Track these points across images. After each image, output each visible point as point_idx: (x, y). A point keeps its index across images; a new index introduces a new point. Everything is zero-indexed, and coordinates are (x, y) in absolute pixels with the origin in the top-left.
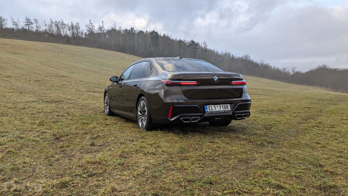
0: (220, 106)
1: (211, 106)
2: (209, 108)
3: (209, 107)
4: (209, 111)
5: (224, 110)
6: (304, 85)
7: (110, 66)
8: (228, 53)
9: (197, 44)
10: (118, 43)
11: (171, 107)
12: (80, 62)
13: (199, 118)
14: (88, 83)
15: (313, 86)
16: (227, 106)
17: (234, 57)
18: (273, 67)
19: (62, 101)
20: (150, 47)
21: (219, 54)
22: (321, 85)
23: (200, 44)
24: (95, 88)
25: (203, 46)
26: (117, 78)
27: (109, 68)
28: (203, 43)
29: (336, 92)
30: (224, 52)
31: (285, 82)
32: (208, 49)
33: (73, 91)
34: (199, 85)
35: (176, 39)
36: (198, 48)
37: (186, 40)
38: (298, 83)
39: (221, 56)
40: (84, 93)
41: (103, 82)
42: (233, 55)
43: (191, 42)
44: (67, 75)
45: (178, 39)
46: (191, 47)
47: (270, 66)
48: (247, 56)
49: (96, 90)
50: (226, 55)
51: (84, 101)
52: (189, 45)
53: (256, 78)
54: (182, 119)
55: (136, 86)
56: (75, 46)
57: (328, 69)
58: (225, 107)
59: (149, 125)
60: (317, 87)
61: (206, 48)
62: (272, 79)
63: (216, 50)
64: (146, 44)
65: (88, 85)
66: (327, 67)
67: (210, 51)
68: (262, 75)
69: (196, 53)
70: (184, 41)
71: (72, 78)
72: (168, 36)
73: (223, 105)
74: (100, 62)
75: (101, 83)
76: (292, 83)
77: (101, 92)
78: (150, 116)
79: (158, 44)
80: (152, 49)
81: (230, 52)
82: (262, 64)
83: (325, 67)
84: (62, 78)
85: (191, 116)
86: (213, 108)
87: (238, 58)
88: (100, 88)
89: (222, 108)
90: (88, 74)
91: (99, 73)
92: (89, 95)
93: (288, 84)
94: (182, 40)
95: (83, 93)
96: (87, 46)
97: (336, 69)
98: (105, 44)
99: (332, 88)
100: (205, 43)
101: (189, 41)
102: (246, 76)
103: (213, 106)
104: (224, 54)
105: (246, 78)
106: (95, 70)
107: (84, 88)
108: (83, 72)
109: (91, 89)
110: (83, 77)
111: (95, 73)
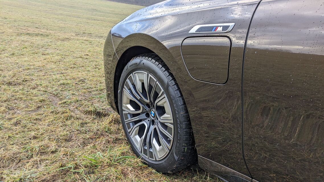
14: (15, 21)
24: (29, 29)
27: (38, 3)
40: (13, 38)
41: (37, 19)
49: (31, 30)
51: (15, 58)
65: (16, 24)
75: (33, 20)
77: (42, 35)
88: (37, 28)
91: (28, 9)
92: (23, 42)
95: (9, 38)
106: (21, 5)
107: (10, 28)
108: (6, 7)
109: (23, 29)
110: (8, 13)
111: (23, 8)
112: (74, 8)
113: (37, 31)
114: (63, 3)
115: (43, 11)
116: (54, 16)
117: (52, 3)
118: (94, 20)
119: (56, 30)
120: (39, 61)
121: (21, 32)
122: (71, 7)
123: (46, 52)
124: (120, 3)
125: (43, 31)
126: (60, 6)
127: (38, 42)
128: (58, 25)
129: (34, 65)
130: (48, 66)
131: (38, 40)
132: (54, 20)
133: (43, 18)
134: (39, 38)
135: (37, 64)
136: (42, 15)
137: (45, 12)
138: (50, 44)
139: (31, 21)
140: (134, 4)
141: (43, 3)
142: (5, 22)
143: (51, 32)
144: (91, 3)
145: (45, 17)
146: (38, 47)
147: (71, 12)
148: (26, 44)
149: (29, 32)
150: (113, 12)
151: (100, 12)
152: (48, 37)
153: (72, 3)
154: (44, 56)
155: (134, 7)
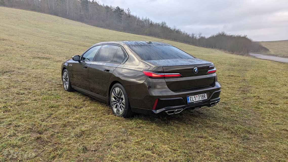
0: (199, 96)
1: (191, 97)
2: (190, 99)
3: (190, 97)
4: (190, 102)
5: (202, 99)
6: (208, 48)
7: (46, 28)
8: (148, 19)
9: (122, 11)
10: (50, 7)
11: (157, 101)
12: (17, 25)
13: (182, 110)
14: (29, 48)
15: (214, 48)
16: (204, 95)
17: (153, 23)
18: (183, 32)
19: (12, 71)
20: (80, 11)
21: (140, 20)
22: (221, 48)
23: (125, 11)
25: (127, 12)
26: (79, 56)
27: (45, 31)
28: (127, 10)
29: (232, 54)
30: (144, 18)
31: (193, 45)
32: (131, 15)
33: (18, 57)
34: (181, 77)
35: (104, 5)
36: (123, 14)
37: (112, 6)
38: (203, 46)
39: (141, 22)
40: (31, 60)
41: (44, 45)
42: (151, 21)
43: (116, 8)
44: (7, 38)
45: (105, 5)
46: (117, 13)
47: (180, 31)
48: (164, 23)
49: (40, 55)
50: (146, 21)
52: (115, 11)
53: (171, 41)
54: (167, 112)
55: (108, 71)
56: (9, 8)
57: (225, 35)
58: (203, 97)
59: (127, 113)
60: (218, 49)
61: (130, 14)
62: (183, 43)
63: (137, 17)
64: (77, 8)
65: (30, 50)
66: (225, 34)
67: (133, 16)
68: (175, 39)
69: (121, 18)
70: (111, 7)
71: (13, 41)
72: (96, 2)
73: (201, 95)
74: (36, 24)
75: (41, 46)
76: (199, 46)
77: (46, 58)
78: (129, 105)
79: (88, 9)
80: (82, 13)
81: (150, 19)
82: (174, 29)
83: (224, 34)
84: (3, 41)
85: (175, 109)
86: (194, 99)
87: (156, 24)
89: (200, 97)
90: (27, 37)
91: (37, 36)
93: (196, 47)
94: (109, 6)
96: (21, 9)
97: (232, 35)
98: (39, 7)
99: (229, 51)
100: (128, 10)
101: (115, 8)
102: (163, 40)
103: (193, 97)
104: (144, 20)
105: (163, 41)
106: (32, 32)
107: (28, 53)
108: (22, 35)
109: (35, 54)
110: (23, 41)
111: (33, 36)
112: (72, 35)
113: (44, 56)
114: (64, 31)
115: (48, 38)
116: (55, 43)
117: (55, 31)
118: (84, 46)
119: (55, 55)
120: (45, 71)
121: (35, 56)
122: (70, 34)
123: (48, 68)
124: (111, 30)
125: (47, 55)
126: (61, 34)
127: (44, 63)
128: (57, 51)
129: (42, 73)
130: (49, 73)
131: (44, 61)
132: (55, 46)
133: (48, 45)
134: (44, 60)
135: (44, 72)
136: (47, 42)
137: (49, 39)
138: (50, 64)
139: (40, 48)
140: (122, 32)
141: (49, 31)
142: (24, 49)
143: (52, 56)
144: (86, 31)
145: (49, 44)
146: (44, 65)
147: (69, 39)
148: (38, 63)
149: (39, 56)
150: (101, 39)
151: (91, 38)
152: (50, 60)
153: (71, 31)
154: (47, 69)
155: (121, 35)
